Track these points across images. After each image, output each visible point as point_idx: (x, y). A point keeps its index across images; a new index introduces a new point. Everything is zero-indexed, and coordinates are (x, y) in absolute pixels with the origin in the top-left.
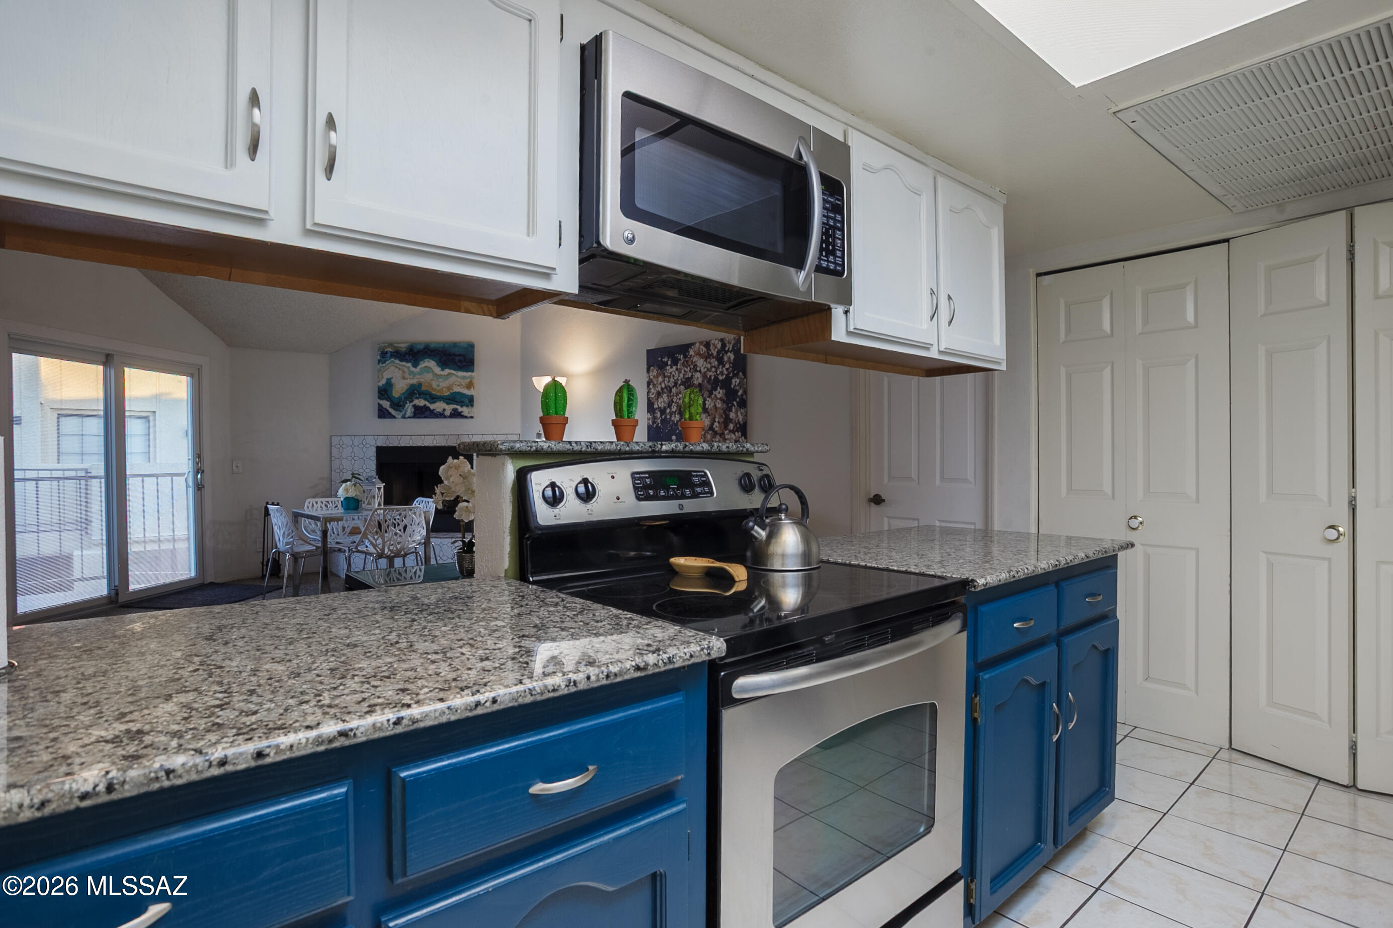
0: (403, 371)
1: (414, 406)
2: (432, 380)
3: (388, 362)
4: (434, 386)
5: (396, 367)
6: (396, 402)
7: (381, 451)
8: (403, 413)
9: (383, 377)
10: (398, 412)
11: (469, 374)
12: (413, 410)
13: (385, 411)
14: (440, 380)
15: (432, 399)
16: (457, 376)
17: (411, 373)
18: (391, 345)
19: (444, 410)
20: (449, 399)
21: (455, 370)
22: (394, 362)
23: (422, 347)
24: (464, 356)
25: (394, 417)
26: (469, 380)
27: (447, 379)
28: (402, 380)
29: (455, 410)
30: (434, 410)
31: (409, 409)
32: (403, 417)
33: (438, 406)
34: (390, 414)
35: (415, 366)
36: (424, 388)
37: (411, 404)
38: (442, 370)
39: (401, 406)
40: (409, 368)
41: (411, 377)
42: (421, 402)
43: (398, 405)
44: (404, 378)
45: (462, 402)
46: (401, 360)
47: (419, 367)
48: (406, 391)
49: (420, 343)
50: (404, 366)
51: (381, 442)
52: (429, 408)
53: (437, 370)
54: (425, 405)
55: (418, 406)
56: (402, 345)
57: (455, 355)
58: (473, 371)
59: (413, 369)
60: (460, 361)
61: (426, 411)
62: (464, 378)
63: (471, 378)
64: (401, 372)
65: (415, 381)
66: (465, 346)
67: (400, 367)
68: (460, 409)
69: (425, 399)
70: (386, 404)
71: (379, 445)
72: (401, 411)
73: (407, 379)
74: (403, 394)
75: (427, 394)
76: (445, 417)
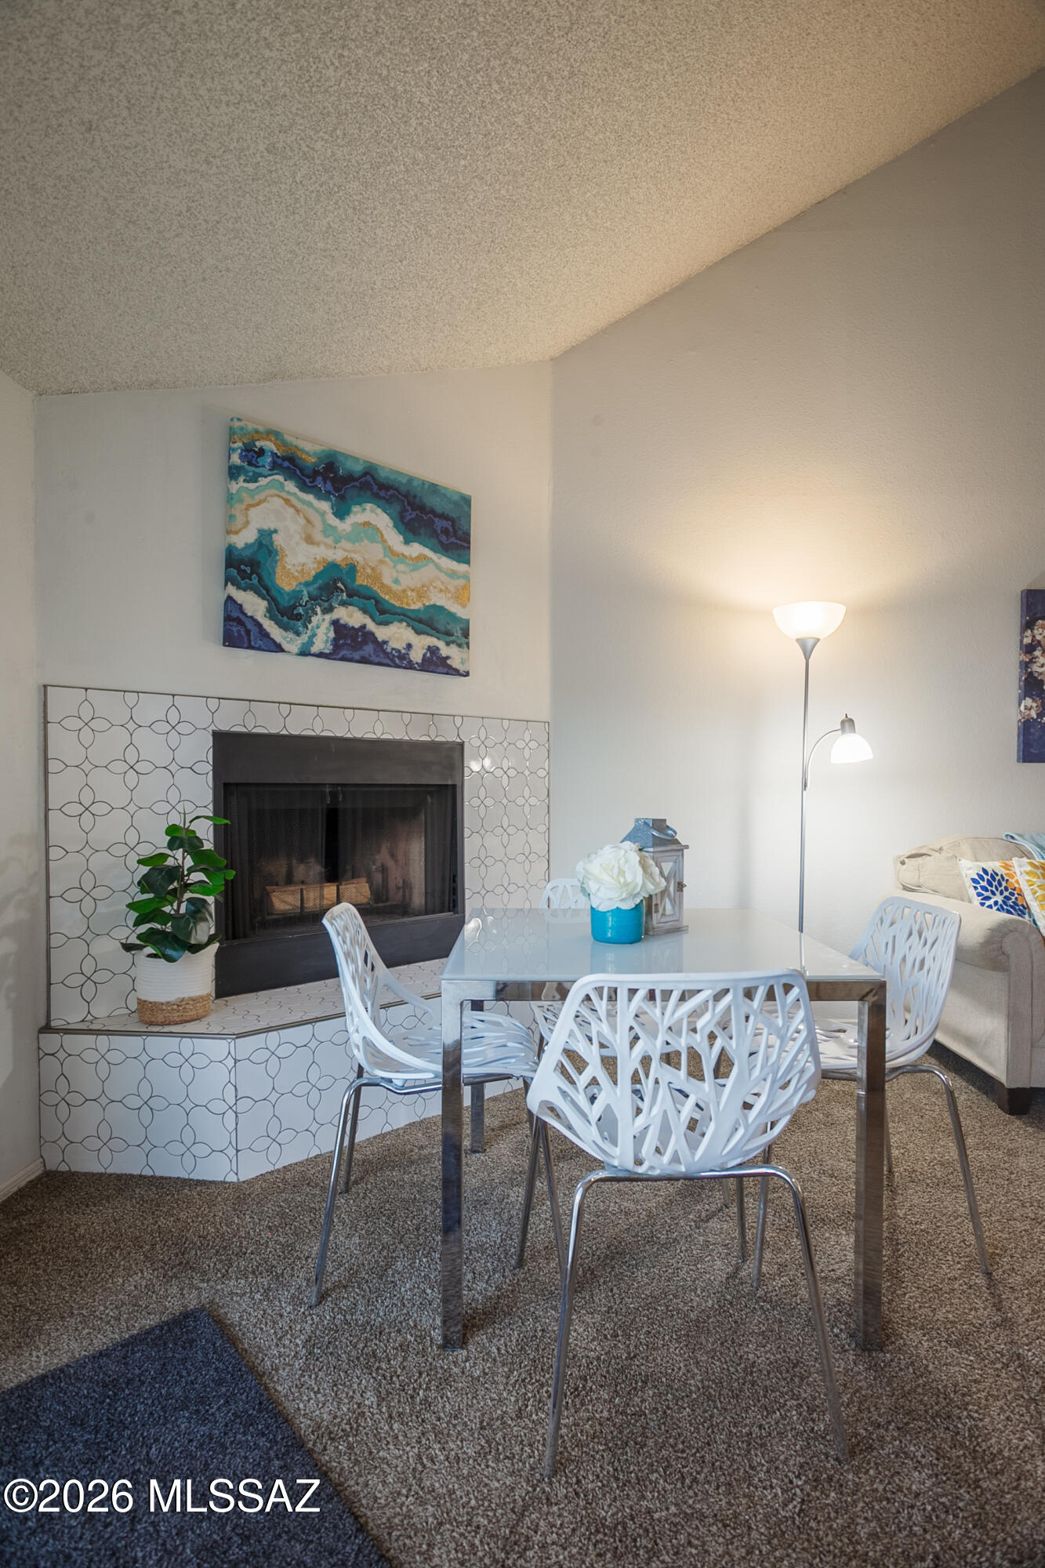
0: (309, 521)
1: (336, 623)
2: (382, 562)
3: (263, 481)
4: (387, 580)
5: (287, 501)
6: (285, 602)
7: (227, 745)
8: (304, 638)
9: (247, 523)
10: (290, 635)
11: (461, 568)
12: (332, 635)
13: (249, 625)
14: (401, 567)
15: (382, 612)
16: (438, 567)
17: (328, 530)
18: (273, 434)
19: (409, 646)
20: (420, 621)
21: (433, 549)
22: (282, 486)
23: (358, 468)
24: (453, 521)
25: (278, 648)
26: (462, 582)
27: (415, 569)
28: (304, 545)
29: (433, 650)
30: (385, 642)
31: (322, 632)
32: (304, 653)
33: (396, 635)
34: (265, 635)
35: (341, 513)
36: (361, 581)
37: (328, 617)
38: (407, 542)
39: (298, 617)
40: (323, 514)
41: (329, 541)
42: (353, 617)
43: (289, 614)
44: (309, 540)
45: (448, 634)
46: (304, 487)
47: (351, 519)
48: (317, 577)
49: (356, 459)
50: (310, 505)
51: (232, 721)
52: (372, 634)
53: (395, 539)
54: (364, 627)
55: (345, 626)
56: (308, 447)
57: (433, 512)
58: (468, 562)
59: (333, 521)
60: (445, 531)
61: (365, 642)
62: (453, 574)
63: (466, 577)
64: (303, 521)
65: (337, 556)
66: (456, 498)
67: (299, 505)
68: (445, 651)
69: (365, 611)
70: (254, 605)
71: (224, 727)
72: (298, 634)
73: (318, 544)
74: (307, 584)
75: (369, 598)
76: (410, 666)
